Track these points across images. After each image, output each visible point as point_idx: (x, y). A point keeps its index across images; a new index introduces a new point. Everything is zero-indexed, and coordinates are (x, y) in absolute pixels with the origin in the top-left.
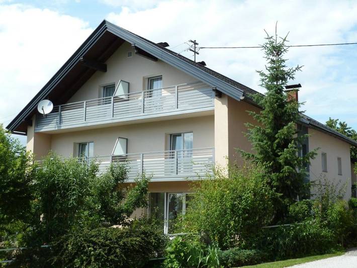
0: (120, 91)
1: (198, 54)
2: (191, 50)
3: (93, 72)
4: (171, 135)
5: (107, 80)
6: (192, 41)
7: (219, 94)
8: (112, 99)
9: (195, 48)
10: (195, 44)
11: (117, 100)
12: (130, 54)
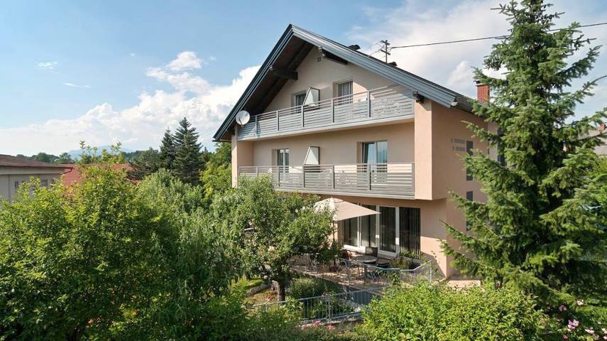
0: (310, 100)
1: (389, 54)
2: (382, 51)
3: (285, 81)
4: (363, 144)
5: (298, 88)
6: (383, 42)
7: (421, 99)
8: (302, 108)
9: (387, 48)
10: (387, 44)
11: (308, 109)
12: (319, 59)
